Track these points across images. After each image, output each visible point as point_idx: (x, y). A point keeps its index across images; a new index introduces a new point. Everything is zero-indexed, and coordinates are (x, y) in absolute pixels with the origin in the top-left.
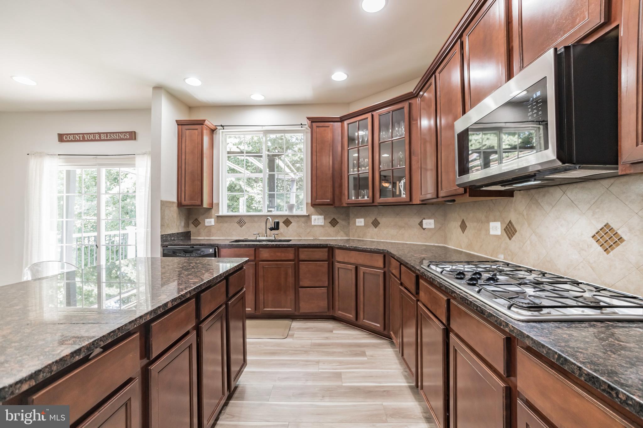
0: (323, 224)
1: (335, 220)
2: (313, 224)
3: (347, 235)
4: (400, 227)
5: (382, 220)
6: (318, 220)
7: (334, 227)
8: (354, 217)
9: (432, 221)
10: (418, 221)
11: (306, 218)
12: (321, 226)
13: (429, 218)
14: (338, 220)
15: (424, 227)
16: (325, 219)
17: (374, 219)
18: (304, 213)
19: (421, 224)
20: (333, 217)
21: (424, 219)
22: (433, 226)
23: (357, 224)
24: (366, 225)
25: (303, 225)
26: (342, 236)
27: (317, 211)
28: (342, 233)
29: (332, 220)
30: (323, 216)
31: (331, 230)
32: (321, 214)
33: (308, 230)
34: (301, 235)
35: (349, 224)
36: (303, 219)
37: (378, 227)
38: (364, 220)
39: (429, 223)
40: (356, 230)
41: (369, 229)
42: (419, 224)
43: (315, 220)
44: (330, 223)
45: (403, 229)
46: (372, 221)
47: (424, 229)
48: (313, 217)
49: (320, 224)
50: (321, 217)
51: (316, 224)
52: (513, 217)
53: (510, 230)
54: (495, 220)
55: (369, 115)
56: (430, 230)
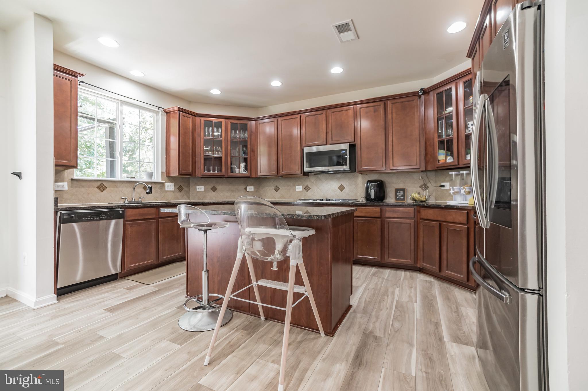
0: (173, 190)
1: (181, 187)
2: (166, 189)
3: (189, 198)
4: (233, 191)
5: (219, 187)
6: (170, 186)
7: (181, 192)
8: (194, 185)
9: (252, 187)
10: (244, 187)
11: (161, 185)
12: (172, 191)
13: (251, 186)
14: (183, 187)
15: (247, 191)
16: (174, 186)
17: (212, 186)
18: (160, 180)
19: (246, 189)
20: (180, 185)
21: (248, 186)
22: (253, 190)
23: (198, 190)
24: (205, 190)
25: (159, 190)
26: (185, 199)
27: (169, 179)
28: (185, 197)
29: (180, 187)
30: (173, 184)
31: (179, 194)
32: (172, 182)
33: (163, 195)
34: (157, 199)
35: (190, 190)
36: (159, 186)
37: (215, 192)
38: (204, 187)
39: (250, 189)
40: (196, 194)
41: (208, 193)
42: (245, 189)
43: (168, 186)
44: (178, 189)
45: (235, 192)
46: (211, 188)
47: (248, 192)
48: (167, 184)
49: (171, 190)
50: (172, 184)
51: (169, 190)
52: (309, 184)
53: (307, 188)
54: (299, 185)
55: (223, 121)
56: (251, 192)
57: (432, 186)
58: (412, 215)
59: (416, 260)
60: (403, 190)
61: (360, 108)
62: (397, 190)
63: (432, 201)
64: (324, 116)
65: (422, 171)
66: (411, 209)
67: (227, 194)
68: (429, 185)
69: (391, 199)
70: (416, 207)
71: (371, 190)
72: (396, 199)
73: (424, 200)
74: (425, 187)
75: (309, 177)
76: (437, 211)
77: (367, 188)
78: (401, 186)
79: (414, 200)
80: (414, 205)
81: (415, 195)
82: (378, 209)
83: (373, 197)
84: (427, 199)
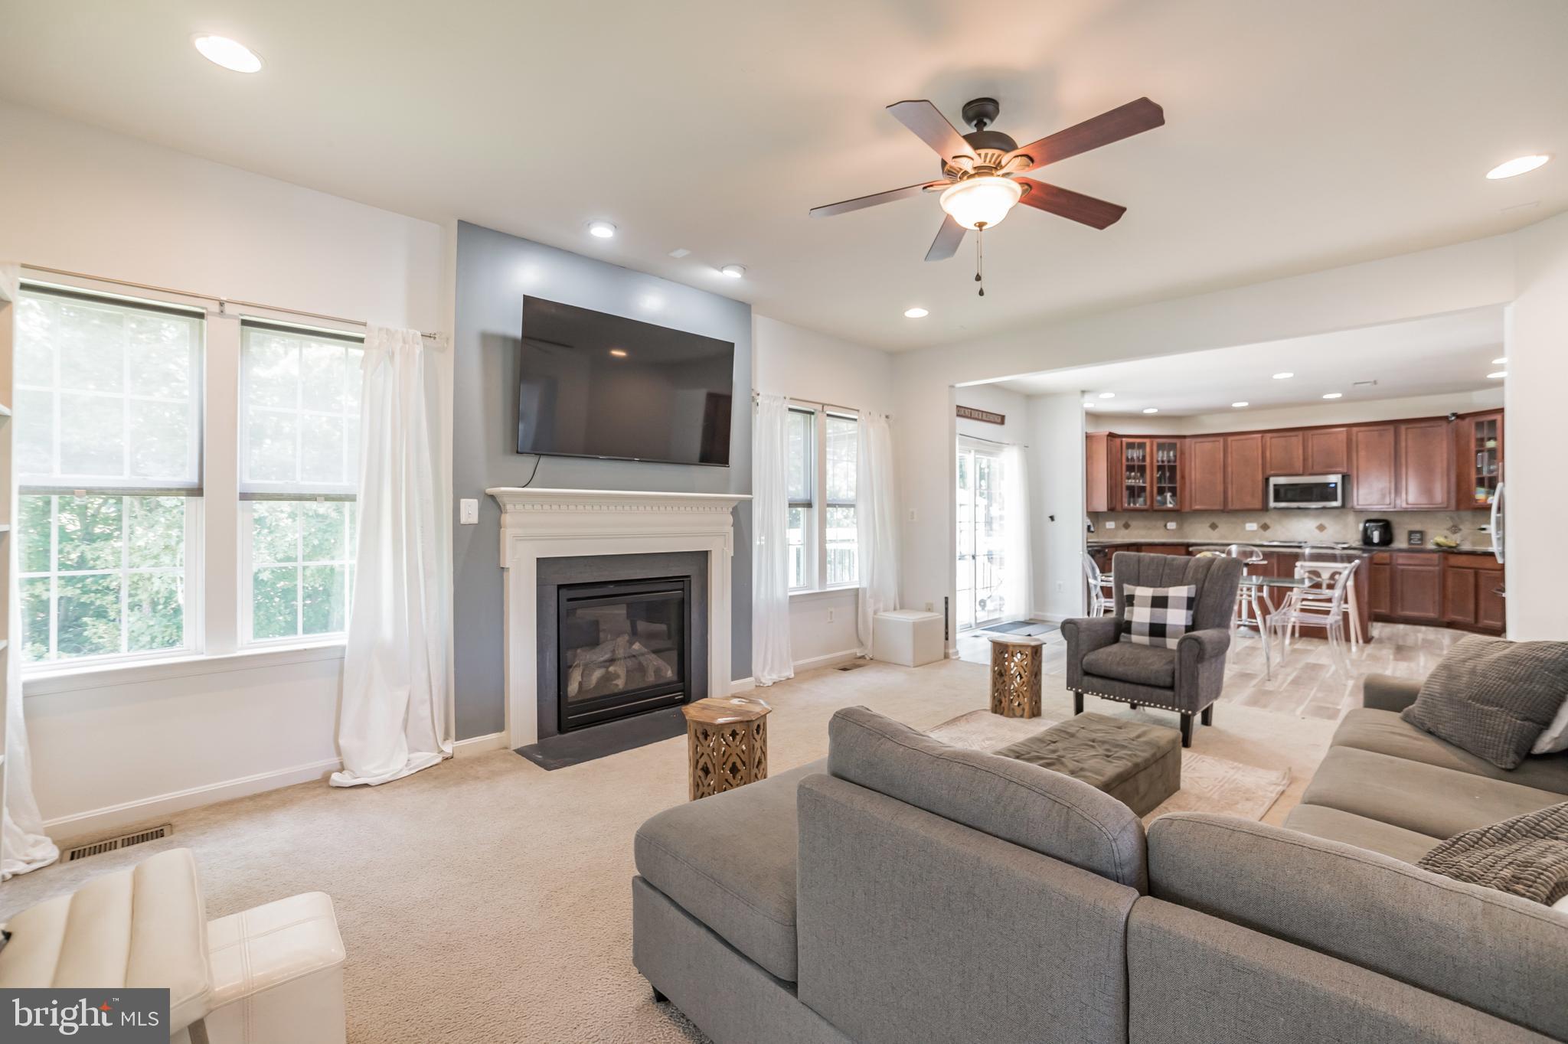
0: (1114, 527)
4: (1149, 529)
5: (1133, 523)
9: (1175, 524)
10: (1163, 523)
13: (1173, 522)
19: (1166, 526)
21: (1168, 522)
22: (1175, 527)
23: (1107, 527)
24: (1117, 528)
30: (1116, 521)
37: (1128, 529)
38: (1116, 524)
39: (1172, 525)
40: (1105, 532)
42: (1164, 526)
44: (1123, 526)
46: (1125, 524)
47: (1167, 529)
52: (1267, 520)
53: (1265, 527)
54: (1251, 522)
55: (1147, 441)
56: (1172, 530)
57: (1466, 528)
58: (1437, 562)
59: (1443, 612)
60: (1421, 533)
61: (1358, 432)
62: (1411, 533)
63: (1466, 547)
64: (1301, 438)
65: (1451, 511)
66: (1436, 556)
67: (1143, 532)
68: (1461, 527)
69: (1401, 542)
70: (1441, 554)
71: (1372, 532)
72: (1410, 544)
73: (1454, 545)
74: (1455, 529)
75: (1268, 513)
76: (1471, 558)
77: (1365, 529)
78: (1417, 527)
79: (1438, 544)
80: (1439, 551)
81: (1441, 540)
82: (1386, 555)
83: (1376, 540)
84: (1458, 545)
